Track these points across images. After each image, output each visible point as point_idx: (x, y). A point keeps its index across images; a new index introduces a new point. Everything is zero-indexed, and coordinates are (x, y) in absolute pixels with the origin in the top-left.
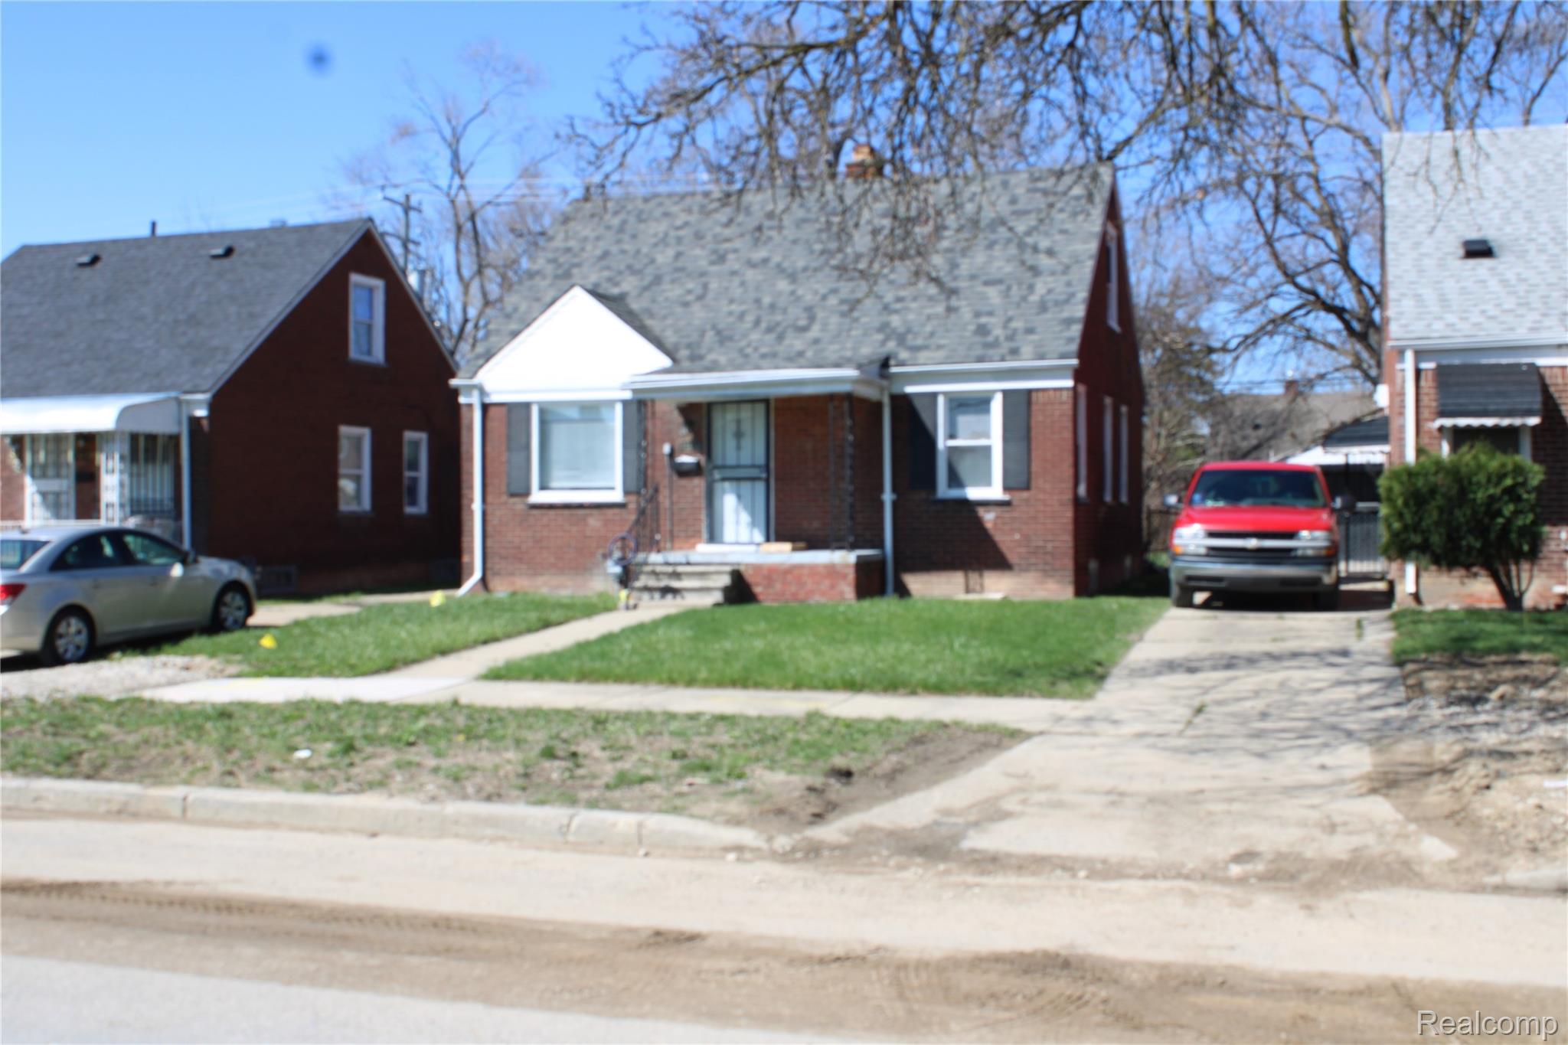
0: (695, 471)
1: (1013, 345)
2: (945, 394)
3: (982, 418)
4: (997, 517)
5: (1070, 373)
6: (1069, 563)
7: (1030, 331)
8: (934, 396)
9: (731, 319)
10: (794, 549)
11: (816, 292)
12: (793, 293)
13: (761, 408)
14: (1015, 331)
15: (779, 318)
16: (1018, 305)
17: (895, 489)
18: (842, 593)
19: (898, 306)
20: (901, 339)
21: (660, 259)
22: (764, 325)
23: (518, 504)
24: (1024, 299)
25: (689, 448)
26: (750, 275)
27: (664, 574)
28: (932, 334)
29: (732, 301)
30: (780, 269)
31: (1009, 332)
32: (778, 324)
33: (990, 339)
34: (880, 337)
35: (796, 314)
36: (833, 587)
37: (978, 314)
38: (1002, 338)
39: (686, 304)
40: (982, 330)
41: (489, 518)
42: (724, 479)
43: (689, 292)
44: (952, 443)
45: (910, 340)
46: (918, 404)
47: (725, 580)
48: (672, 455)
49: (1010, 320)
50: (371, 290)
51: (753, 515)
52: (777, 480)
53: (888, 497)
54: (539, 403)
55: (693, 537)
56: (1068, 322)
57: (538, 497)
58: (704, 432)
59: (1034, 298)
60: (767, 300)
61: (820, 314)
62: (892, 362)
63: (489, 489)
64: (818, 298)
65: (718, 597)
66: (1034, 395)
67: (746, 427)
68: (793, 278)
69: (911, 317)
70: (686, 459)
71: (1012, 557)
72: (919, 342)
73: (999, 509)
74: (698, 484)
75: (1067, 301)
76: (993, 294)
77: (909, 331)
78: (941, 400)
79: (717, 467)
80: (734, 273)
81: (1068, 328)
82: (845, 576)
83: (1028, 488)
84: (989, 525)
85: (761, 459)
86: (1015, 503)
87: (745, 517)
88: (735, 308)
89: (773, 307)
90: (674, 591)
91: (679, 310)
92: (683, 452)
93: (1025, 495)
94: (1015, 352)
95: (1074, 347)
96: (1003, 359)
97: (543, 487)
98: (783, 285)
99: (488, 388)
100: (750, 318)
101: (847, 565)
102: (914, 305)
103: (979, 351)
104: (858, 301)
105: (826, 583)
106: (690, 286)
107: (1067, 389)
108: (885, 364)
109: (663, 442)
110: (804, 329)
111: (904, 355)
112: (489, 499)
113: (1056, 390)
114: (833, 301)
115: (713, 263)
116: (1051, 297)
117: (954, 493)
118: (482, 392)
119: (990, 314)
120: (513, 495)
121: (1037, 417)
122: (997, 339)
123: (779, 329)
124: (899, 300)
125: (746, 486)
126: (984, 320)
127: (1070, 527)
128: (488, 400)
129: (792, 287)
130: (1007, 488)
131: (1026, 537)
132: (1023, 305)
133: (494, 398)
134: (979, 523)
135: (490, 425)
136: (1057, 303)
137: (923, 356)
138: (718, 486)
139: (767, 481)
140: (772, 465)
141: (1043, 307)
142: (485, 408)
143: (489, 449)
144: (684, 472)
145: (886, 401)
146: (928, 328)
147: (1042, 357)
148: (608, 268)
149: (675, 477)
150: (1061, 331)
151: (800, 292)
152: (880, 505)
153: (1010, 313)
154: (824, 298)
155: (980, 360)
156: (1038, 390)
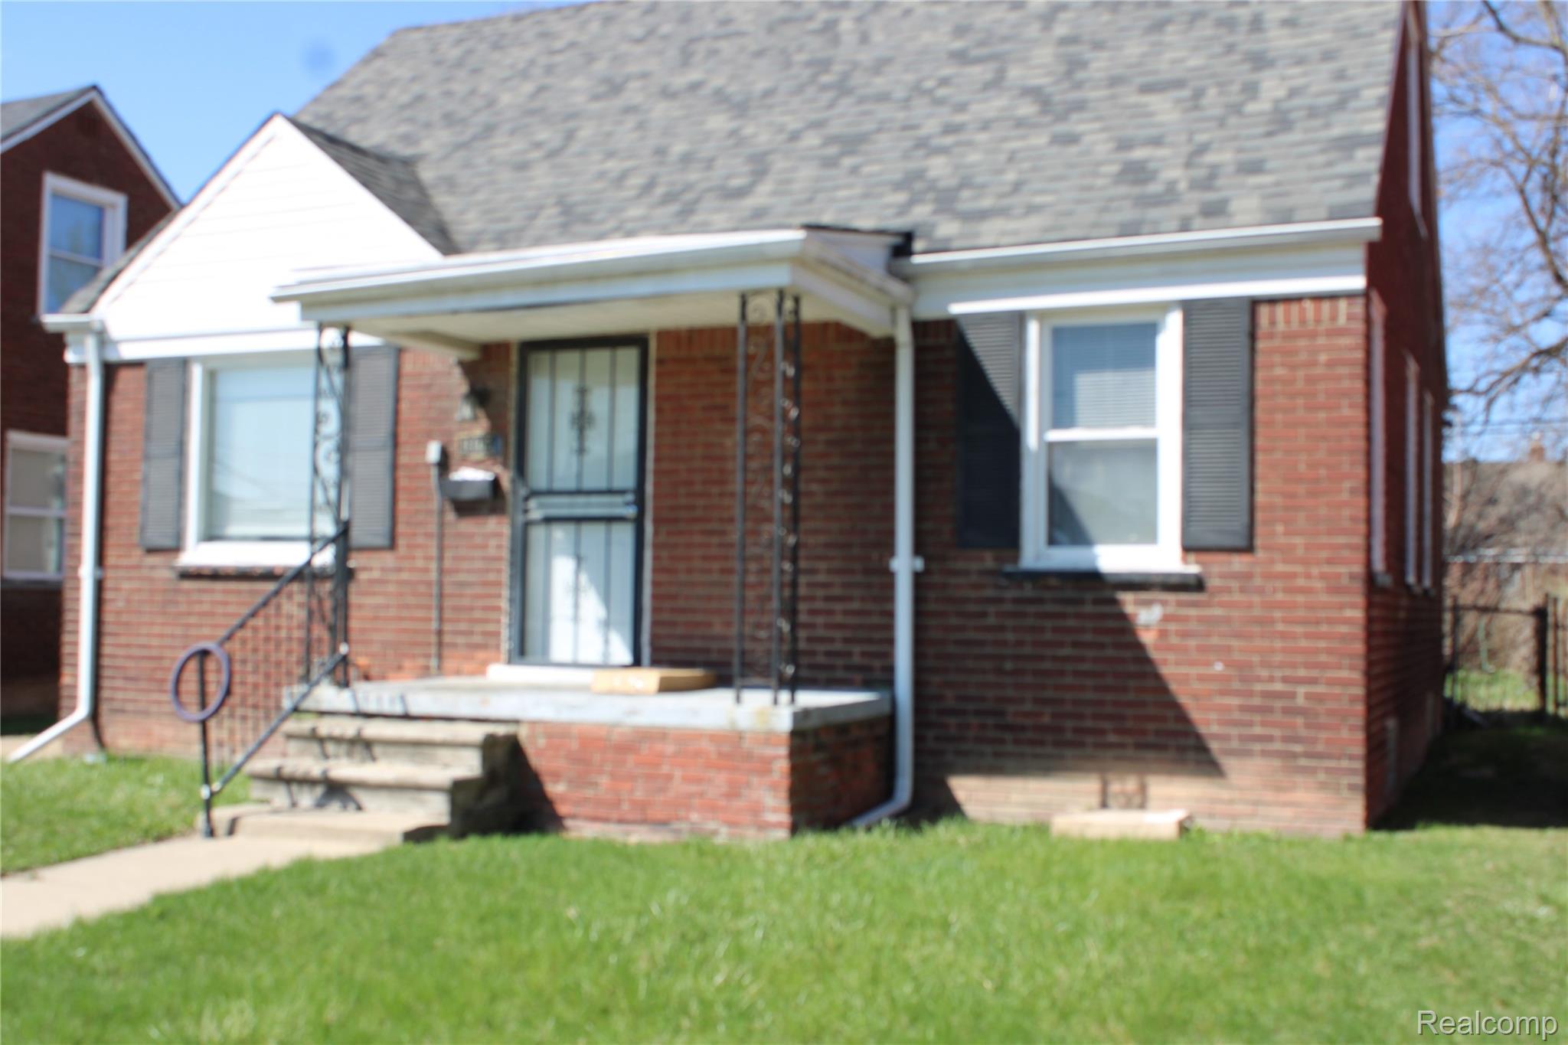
0: (492, 500)
1: (1210, 196)
2: (1042, 315)
3: (1132, 377)
4: (1166, 618)
5: (1359, 255)
6: (1353, 740)
7: (1255, 168)
8: (1019, 319)
9: (598, 186)
10: (667, 687)
11: (781, 129)
12: (733, 133)
13: (629, 357)
14: (1214, 172)
15: (693, 176)
16: (1222, 122)
17: (919, 547)
18: (756, 810)
19: (948, 140)
20: (946, 201)
21: (506, 99)
22: (660, 191)
23: (160, 569)
24: (1236, 109)
25: (479, 451)
26: (660, 110)
27: (338, 740)
28: (1017, 187)
29: (610, 155)
30: (720, 97)
31: (1200, 173)
32: (689, 187)
33: (1154, 188)
34: (901, 197)
35: (734, 169)
36: (733, 793)
37: (1124, 145)
38: (1182, 186)
39: (522, 167)
40: (1137, 173)
41: (108, 595)
42: (549, 520)
43: (538, 145)
44: (1056, 435)
45: (967, 201)
46: (978, 341)
47: (469, 766)
48: (444, 464)
49: (1203, 149)
50: (100, 210)
51: (607, 599)
52: (657, 521)
53: (904, 564)
54: (203, 359)
55: (481, 648)
56: (1349, 144)
57: (197, 554)
58: (512, 416)
59: (1261, 106)
60: (678, 148)
61: (779, 164)
62: (918, 245)
63: (112, 539)
64: (783, 137)
65: (435, 811)
66: (1264, 312)
67: (598, 403)
68: (741, 108)
69: (974, 157)
70: (472, 475)
71: (1206, 721)
72: (986, 203)
73: (1172, 597)
74: (496, 530)
75: (1341, 104)
76: (1164, 109)
77: (965, 184)
78: (1033, 329)
79: (535, 493)
80: (629, 110)
81: (1350, 158)
82: (764, 767)
83: (1249, 549)
84: (1148, 638)
85: (626, 477)
86: (1213, 582)
87: (592, 606)
88: (614, 166)
89: (687, 159)
90: (336, 791)
91: (505, 176)
92: (465, 461)
93: (1239, 563)
94: (1215, 212)
95: (1368, 191)
96: (1185, 228)
97: (211, 535)
98: (719, 122)
99: (115, 332)
100: (636, 181)
101: (769, 737)
102: (982, 137)
103: (1128, 214)
104: (862, 138)
105: (720, 780)
106: (543, 135)
107: (1350, 295)
108: (903, 246)
109: (429, 436)
110: (741, 193)
111: (947, 228)
112: (111, 559)
113: (1318, 298)
114: (812, 140)
115: (596, 98)
116: (1296, 102)
117: (1065, 557)
118: (103, 338)
119: (1157, 142)
120: (151, 551)
121: (1272, 369)
122: (1171, 187)
123: (689, 196)
124: (950, 129)
125: (594, 534)
126: (1139, 154)
127: (1359, 647)
128: (112, 357)
129: (733, 125)
130: (1189, 549)
131: (1243, 671)
132: (1233, 120)
133: (128, 352)
134: (1124, 628)
135: (119, 406)
136: (1313, 112)
137: (990, 229)
138: (537, 534)
139: (639, 523)
140: (649, 489)
141: (1280, 121)
142: (110, 371)
143: (113, 457)
144: (467, 506)
145: (904, 337)
146: (1011, 176)
147: (1286, 218)
148: (411, 120)
149: (451, 516)
150: (1329, 164)
151: (749, 130)
152: (888, 579)
153: (1201, 138)
154: (795, 137)
155: (1128, 230)
156: (1272, 301)
